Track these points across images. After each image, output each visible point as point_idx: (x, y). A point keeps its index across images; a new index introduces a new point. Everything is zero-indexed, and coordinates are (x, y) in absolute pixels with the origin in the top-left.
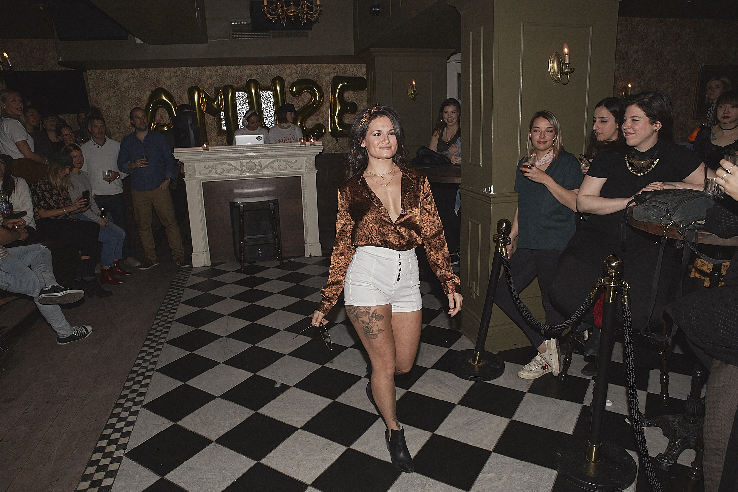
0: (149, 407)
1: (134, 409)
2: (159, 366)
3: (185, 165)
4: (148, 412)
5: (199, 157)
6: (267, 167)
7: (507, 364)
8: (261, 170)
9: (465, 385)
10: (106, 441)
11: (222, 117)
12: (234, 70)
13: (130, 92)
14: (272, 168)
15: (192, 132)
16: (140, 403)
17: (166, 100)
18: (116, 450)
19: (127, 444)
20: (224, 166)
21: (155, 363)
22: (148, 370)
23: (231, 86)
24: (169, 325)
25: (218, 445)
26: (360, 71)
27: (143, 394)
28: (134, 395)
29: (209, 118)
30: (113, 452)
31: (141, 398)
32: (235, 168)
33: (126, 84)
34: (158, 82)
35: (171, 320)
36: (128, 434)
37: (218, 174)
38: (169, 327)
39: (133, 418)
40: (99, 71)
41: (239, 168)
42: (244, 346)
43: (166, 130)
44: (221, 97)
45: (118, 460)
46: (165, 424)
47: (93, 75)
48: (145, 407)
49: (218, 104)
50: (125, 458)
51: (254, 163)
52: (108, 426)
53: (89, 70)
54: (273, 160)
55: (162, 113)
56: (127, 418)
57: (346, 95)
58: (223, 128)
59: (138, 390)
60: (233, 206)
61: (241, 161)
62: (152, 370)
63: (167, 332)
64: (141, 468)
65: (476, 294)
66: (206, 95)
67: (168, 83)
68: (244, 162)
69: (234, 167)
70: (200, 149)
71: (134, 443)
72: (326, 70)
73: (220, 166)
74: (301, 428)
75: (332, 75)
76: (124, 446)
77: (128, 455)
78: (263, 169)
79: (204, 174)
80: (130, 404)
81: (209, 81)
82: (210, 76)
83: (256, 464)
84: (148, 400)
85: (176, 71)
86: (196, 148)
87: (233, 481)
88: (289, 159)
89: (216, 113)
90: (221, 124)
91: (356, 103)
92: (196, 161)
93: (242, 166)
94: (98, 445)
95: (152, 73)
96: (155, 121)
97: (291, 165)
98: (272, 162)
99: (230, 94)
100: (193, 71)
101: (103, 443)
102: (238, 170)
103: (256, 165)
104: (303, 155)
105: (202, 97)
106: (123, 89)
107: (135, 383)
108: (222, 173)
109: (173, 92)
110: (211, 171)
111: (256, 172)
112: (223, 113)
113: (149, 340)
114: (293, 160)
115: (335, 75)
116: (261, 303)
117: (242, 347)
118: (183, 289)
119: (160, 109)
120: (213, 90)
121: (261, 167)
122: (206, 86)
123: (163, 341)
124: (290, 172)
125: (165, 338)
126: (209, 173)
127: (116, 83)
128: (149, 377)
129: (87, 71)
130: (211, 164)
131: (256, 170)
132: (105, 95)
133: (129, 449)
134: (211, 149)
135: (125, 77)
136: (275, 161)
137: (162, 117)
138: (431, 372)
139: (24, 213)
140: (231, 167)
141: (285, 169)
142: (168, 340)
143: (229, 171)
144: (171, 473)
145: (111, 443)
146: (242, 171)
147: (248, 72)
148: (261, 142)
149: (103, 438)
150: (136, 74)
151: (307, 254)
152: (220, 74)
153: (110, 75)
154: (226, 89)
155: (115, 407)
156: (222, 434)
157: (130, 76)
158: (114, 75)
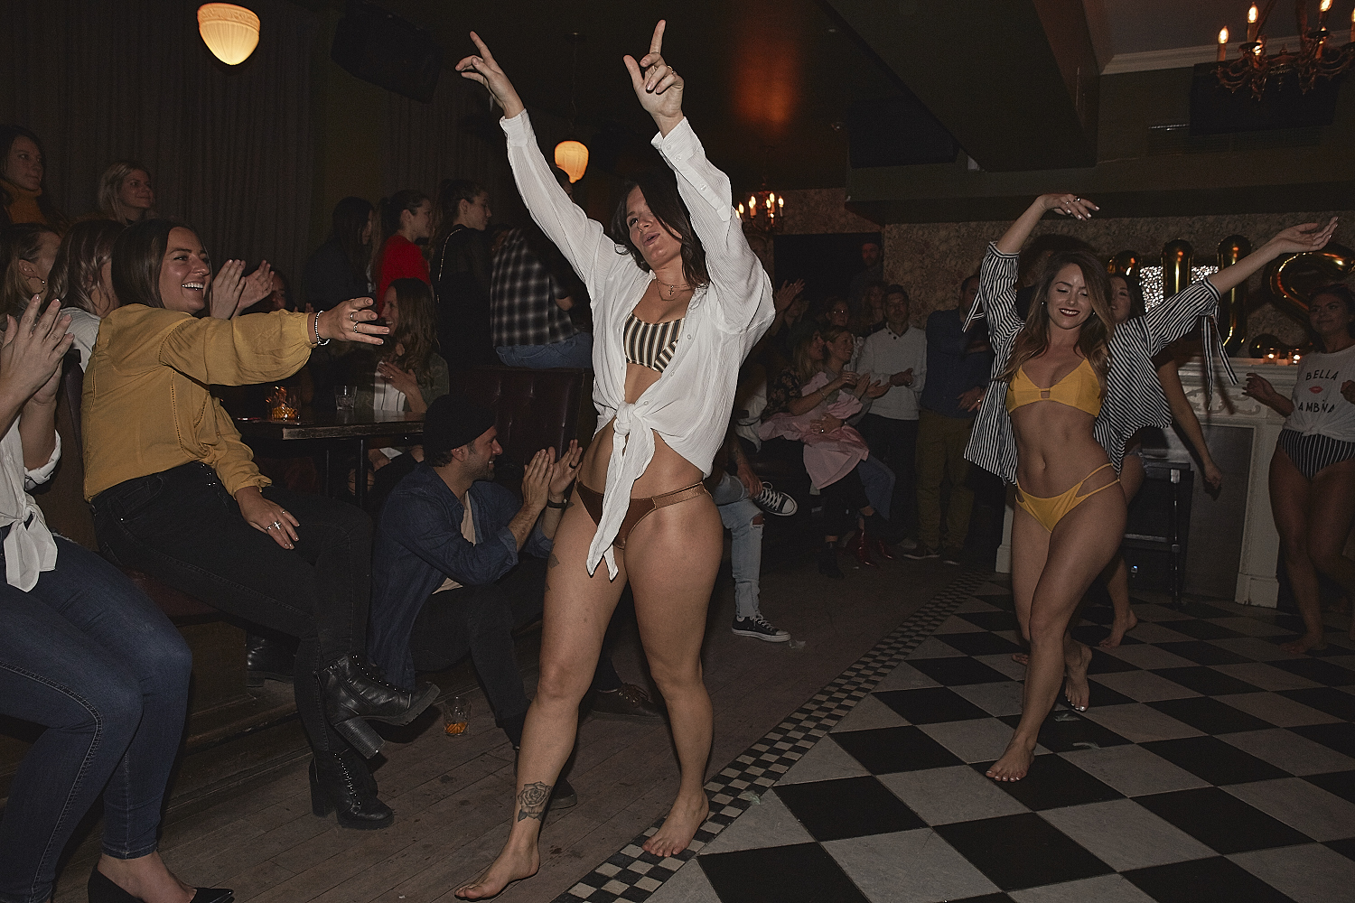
0: (839, 738)
1: (814, 733)
2: (882, 689)
4: (835, 744)
10: (753, 759)
12: (1143, 225)
13: (948, 261)
16: (828, 728)
18: (762, 776)
19: (782, 774)
21: (875, 683)
22: (859, 689)
24: (922, 639)
25: (935, 835)
27: (838, 718)
28: (822, 715)
30: (756, 777)
31: (831, 723)
33: (943, 247)
35: (928, 633)
36: (790, 763)
38: (920, 642)
39: (808, 745)
40: (905, 226)
45: (760, 790)
46: (855, 770)
47: (895, 232)
48: (832, 736)
50: (770, 791)
52: (763, 741)
53: (890, 224)
56: (798, 740)
59: (831, 709)
62: (866, 690)
63: (913, 648)
64: (789, 814)
71: (792, 777)
74: (1121, 873)
76: (777, 776)
77: (778, 790)
80: (811, 724)
83: (998, 894)
84: (840, 728)
94: (739, 760)
101: (748, 760)
106: (937, 256)
107: (832, 699)
113: (879, 650)
118: (965, 596)
123: (902, 657)
125: (906, 654)
127: (927, 245)
128: (858, 699)
129: (887, 226)
132: (907, 265)
133: (782, 782)
135: (943, 236)
142: (910, 658)
144: (834, 842)
145: (759, 763)
147: (1173, 228)
149: (750, 752)
150: (963, 230)
151: (1241, 598)
152: (1114, 233)
153: (920, 233)
154: (1122, 261)
155: (785, 720)
156: (952, 820)
157: (952, 235)
158: (926, 232)
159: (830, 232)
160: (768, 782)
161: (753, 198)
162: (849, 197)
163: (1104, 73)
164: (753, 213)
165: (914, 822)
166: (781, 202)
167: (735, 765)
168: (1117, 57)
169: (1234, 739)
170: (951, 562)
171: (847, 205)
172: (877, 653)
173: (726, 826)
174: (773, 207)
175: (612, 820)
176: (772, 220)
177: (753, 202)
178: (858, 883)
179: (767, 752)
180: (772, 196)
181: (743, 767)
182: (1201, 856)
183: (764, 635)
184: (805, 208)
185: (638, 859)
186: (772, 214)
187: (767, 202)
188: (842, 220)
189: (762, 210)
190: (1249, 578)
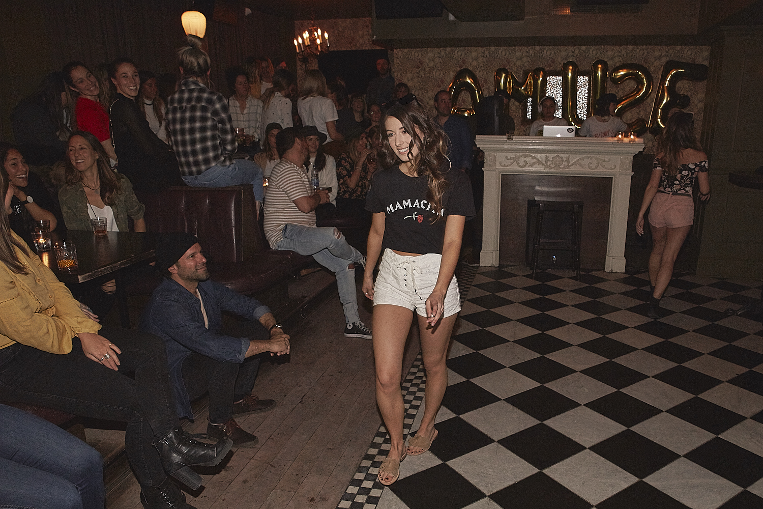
3: (486, 153)
5: (502, 146)
6: (575, 163)
8: (569, 167)
11: (529, 104)
12: (548, 51)
13: (434, 73)
14: (581, 165)
15: (497, 119)
17: (469, 82)
20: (527, 159)
23: (542, 69)
25: (500, 445)
26: (701, 55)
29: (514, 105)
32: (539, 162)
33: (431, 64)
34: (464, 62)
37: (520, 167)
41: (544, 163)
42: (532, 355)
43: (466, 115)
44: (530, 82)
46: (448, 414)
47: (400, 54)
49: (525, 89)
51: (562, 158)
53: (397, 49)
54: (584, 156)
55: (465, 96)
57: (679, 84)
58: (528, 117)
60: (532, 204)
61: (547, 155)
66: (513, 78)
67: (475, 63)
68: (551, 156)
69: (539, 160)
70: (503, 138)
72: (657, 53)
73: (523, 159)
75: (664, 60)
78: (571, 166)
79: (505, 166)
81: (519, 63)
82: (520, 57)
85: (484, 51)
86: (499, 136)
88: (602, 157)
89: (522, 100)
90: (527, 112)
91: (689, 95)
92: (498, 150)
93: (547, 160)
95: (458, 53)
96: (456, 105)
97: (604, 164)
98: (583, 159)
99: (541, 79)
100: (503, 52)
102: (543, 164)
103: (563, 161)
104: (619, 153)
105: (510, 81)
106: (427, 69)
108: (524, 166)
109: (479, 74)
110: (512, 163)
111: (563, 168)
112: (530, 99)
114: (607, 158)
115: (668, 59)
116: (553, 313)
117: (530, 355)
119: (463, 92)
120: (522, 73)
121: (568, 164)
122: (515, 69)
124: (600, 171)
126: (510, 165)
127: (421, 63)
129: (395, 50)
130: (513, 155)
131: (562, 166)
132: (409, 75)
134: (516, 138)
135: (431, 57)
136: (585, 157)
137: (464, 101)
140: (535, 160)
141: (596, 168)
143: (532, 165)
144: (453, 460)
146: (546, 166)
147: (563, 54)
148: (572, 135)
150: (443, 53)
151: (608, 269)
152: (531, 55)
153: (416, 54)
154: (536, 72)
156: (505, 435)
157: (436, 56)
158: (420, 54)
161: (306, 32)
162: (375, 37)
164: (307, 43)
165: (487, 440)
166: (326, 35)
174: (320, 38)
176: (319, 47)
177: (306, 35)
180: (319, 31)
182: (620, 431)
183: (366, 336)
184: (336, 32)
186: (318, 41)
187: (315, 33)
188: (361, 40)
189: (313, 40)
190: (611, 258)
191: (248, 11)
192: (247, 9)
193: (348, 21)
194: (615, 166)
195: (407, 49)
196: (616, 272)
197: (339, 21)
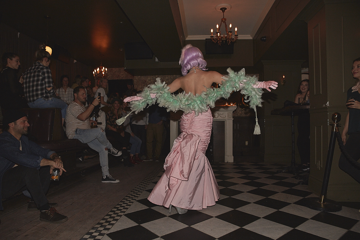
1: (132, 201)
2: (147, 189)
4: (138, 203)
7: (343, 207)
9: (315, 213)
16: (135, 199)
18: (120, 213)
21: (145, 188)
22: (141, 190)
25: (169, 218)
28: (133, 197)
30: (118, 213)
31: (136, 198)
36: (127, 208)
39: (130, 204)
40: (139, 77)
46: (145, 207)
47: (137, 78)
48: (137, 201)
50: (123, 216)
52: (118, 205)
56: (128, 203)
59: (135, 195)
62: (143, 190)
64: (130, 220)
65: (321, 167)
71: (128, 212)
74: (215, 217)
76: (124, 212)
77: (125, 215)
80: (130, 199)
83: (188, 227)
84: (139, 199)
85: (171, 77)
87: (175, 231)
88: (220, 112)
94: (112, 210)
97: (221, 115)
104: (227, 111)
107: (134, 193)
113: (144, 181)
114: (222, 113)
123: (151, 182)
124: (219, 118)
125: (152, 181)
127: (145, 81)
128: (141, 192)
129: (135, 77)
132: (141, 86)
133: (126, 213)
135: (150, 79)
138: (293, 205)
139: (101, 123)
141: (217, 117)
144: (144, 224)
145: (118, 210)
149: (115, 208)
151: (226, 161)
153: (143, 78)
155: (123, 199)
156: (172, 214)
158: (145, 78)
159: (119, 79)
160: (122, 214)
161: (98, 68)
162: (125, 68)
163: (186, 40)
164: (98, 72)
166: (106, 69)
167: (112, 211)
168: (189, 36)
169: (232, 187)
170: (157, 161)
171: (125, 70)
172: (144, 182)
173: (113, 226)
174: (104, 71)
175: (78, 230)
176: (104, 75)
177: (98, 69)
178: (152, 232)
179: (120, 207)
180: (104, 68)
181: (114, 211)
183: (112, 181)
184: (112, 73)
185: (89, 238)
186: (103, 73)
187: (102, 69)
188: (122, 76)
189: (101, 72)
190: (227, 156)
191: (75, 61)
192: (74, 60)
193: (117, 69)
194: (225, 116)
195: (140, 76)
196: (230, 162)
197: (114, 69)
